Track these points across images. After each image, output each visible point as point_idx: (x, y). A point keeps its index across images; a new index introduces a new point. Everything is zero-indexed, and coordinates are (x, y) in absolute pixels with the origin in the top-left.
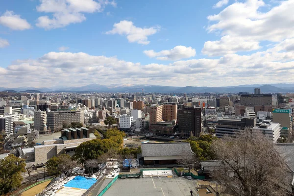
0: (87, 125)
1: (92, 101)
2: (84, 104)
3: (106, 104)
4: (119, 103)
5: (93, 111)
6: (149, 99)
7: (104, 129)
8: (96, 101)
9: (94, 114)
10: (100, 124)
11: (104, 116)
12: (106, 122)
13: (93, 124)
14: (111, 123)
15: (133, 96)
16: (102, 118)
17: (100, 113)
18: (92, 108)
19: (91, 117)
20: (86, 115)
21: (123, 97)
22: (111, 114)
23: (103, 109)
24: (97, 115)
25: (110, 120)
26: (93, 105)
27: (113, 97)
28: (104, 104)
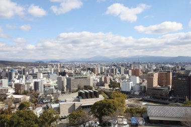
0: (95, 88)
1: (98, 69)
2: (92, 71)
3: (110, 71)
4: (120, 71)
5: (99, 76)
6: (145, 67)
7: (109, 91)
8: (101, 69)
9: (101, 79)
10: (105, 87)
11: (108, 81)
12: (110, 86)
13: (100, 87)
14: (114, 87)
15: (131, 65)
16: (107, 83)
17: (105, 79)
18: (98, 74)
19: (98, 81)
20: (95, 80)
21: (122, 66)
22: (114, 80)
23: (107, 76)
24: (103, 80)
25: (113, 85)
26: (99, 72)
27: (114, 66)
28: (108, 72)
